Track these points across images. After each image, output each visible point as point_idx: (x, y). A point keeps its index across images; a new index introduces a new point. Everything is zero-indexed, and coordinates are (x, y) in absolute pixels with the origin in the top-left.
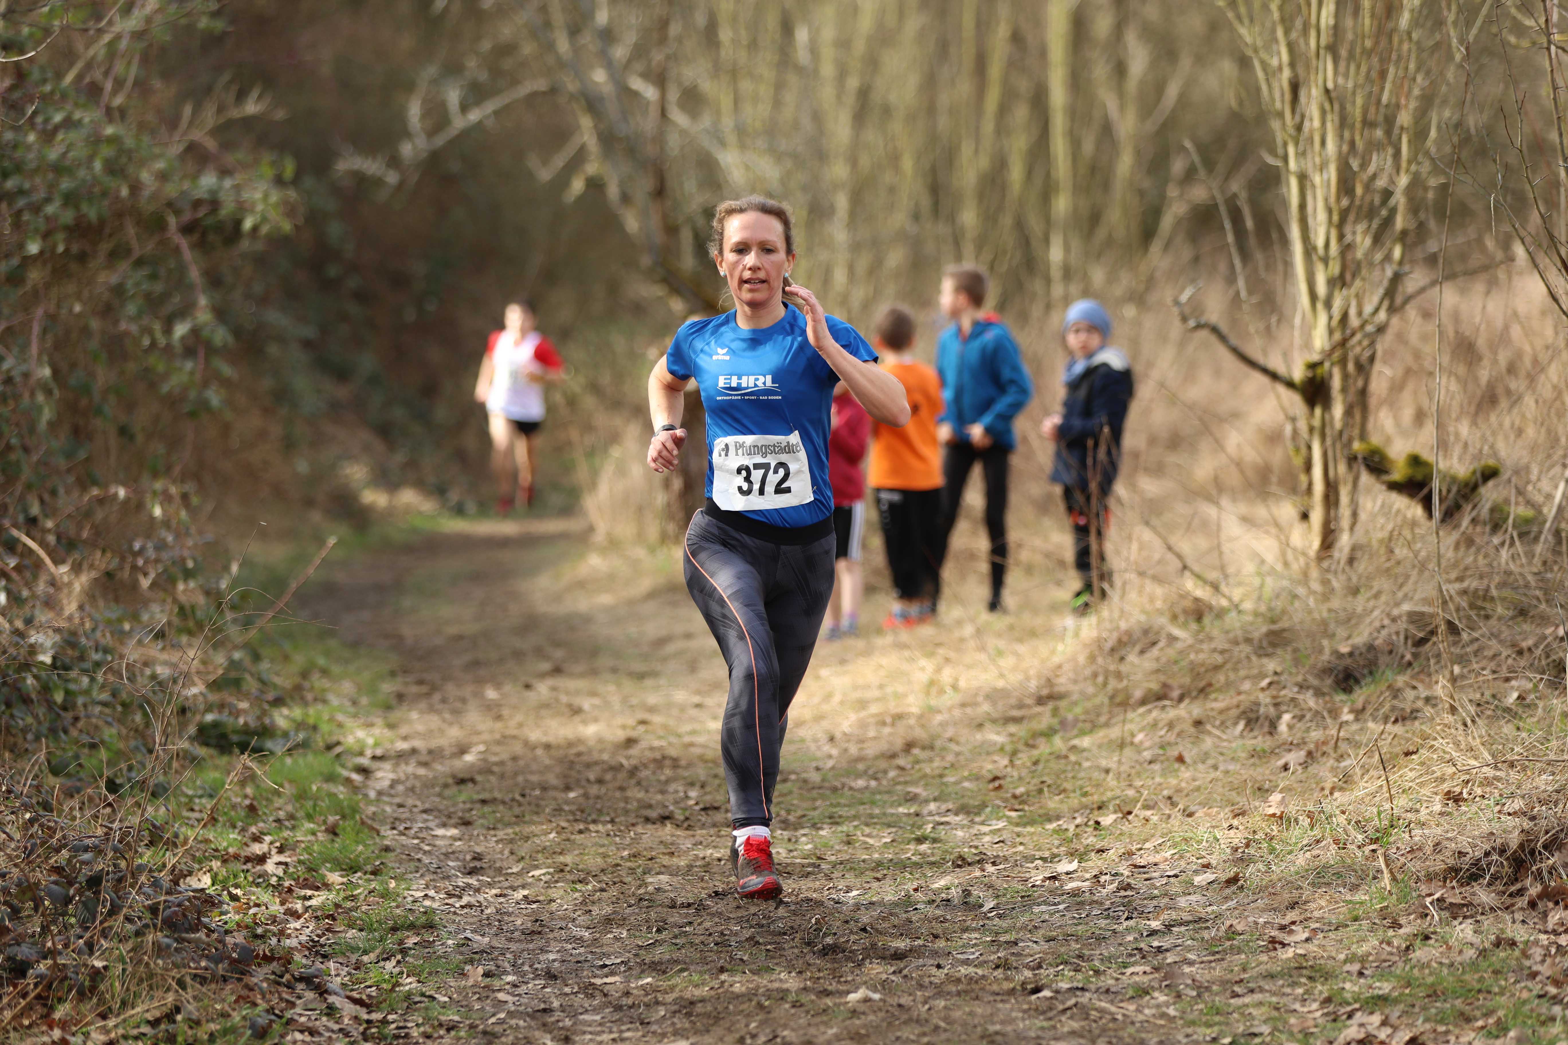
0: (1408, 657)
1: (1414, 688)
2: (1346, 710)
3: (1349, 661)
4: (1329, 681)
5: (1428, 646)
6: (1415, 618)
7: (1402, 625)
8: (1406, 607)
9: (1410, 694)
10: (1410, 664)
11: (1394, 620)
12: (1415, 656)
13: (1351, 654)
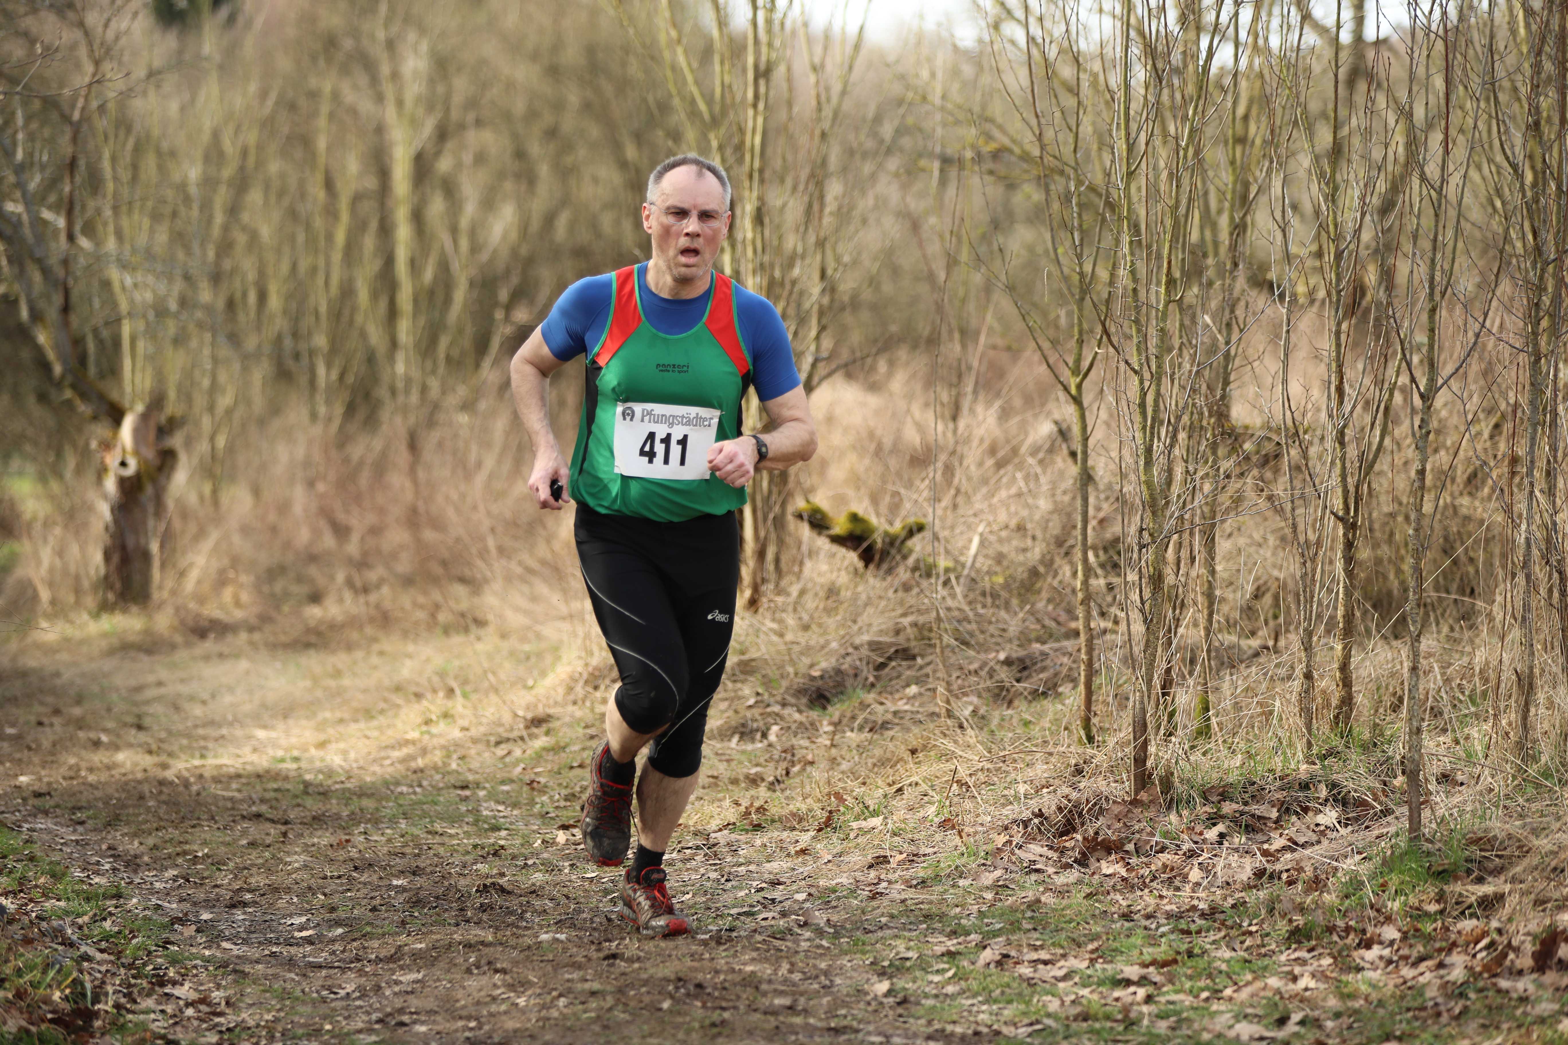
0: (871, 679)
1: (882, 704)
2: (825, 723)
3: (820, 683)
4: (804, 700)
5: (887, 670)
6: (875, 646)
7: (865, 652)
8: (866, 638)
9: (880, 709)
10: (873, 685)
11: (856, 648)
12: (877, 678)
13: (822, 677)
